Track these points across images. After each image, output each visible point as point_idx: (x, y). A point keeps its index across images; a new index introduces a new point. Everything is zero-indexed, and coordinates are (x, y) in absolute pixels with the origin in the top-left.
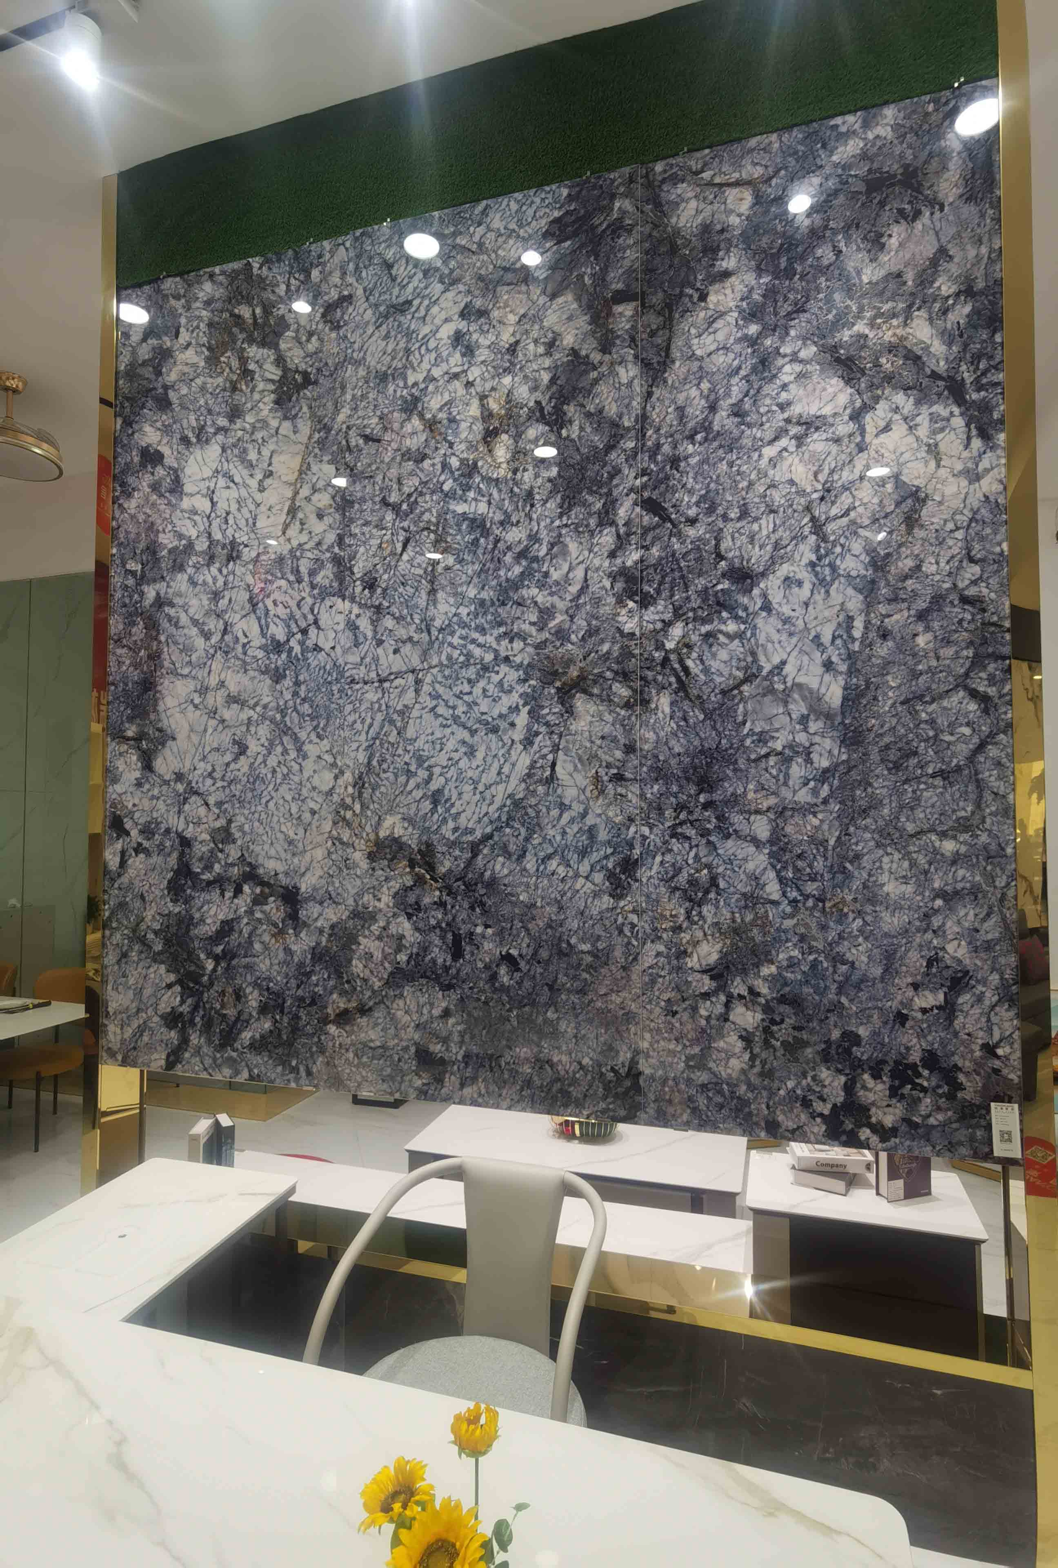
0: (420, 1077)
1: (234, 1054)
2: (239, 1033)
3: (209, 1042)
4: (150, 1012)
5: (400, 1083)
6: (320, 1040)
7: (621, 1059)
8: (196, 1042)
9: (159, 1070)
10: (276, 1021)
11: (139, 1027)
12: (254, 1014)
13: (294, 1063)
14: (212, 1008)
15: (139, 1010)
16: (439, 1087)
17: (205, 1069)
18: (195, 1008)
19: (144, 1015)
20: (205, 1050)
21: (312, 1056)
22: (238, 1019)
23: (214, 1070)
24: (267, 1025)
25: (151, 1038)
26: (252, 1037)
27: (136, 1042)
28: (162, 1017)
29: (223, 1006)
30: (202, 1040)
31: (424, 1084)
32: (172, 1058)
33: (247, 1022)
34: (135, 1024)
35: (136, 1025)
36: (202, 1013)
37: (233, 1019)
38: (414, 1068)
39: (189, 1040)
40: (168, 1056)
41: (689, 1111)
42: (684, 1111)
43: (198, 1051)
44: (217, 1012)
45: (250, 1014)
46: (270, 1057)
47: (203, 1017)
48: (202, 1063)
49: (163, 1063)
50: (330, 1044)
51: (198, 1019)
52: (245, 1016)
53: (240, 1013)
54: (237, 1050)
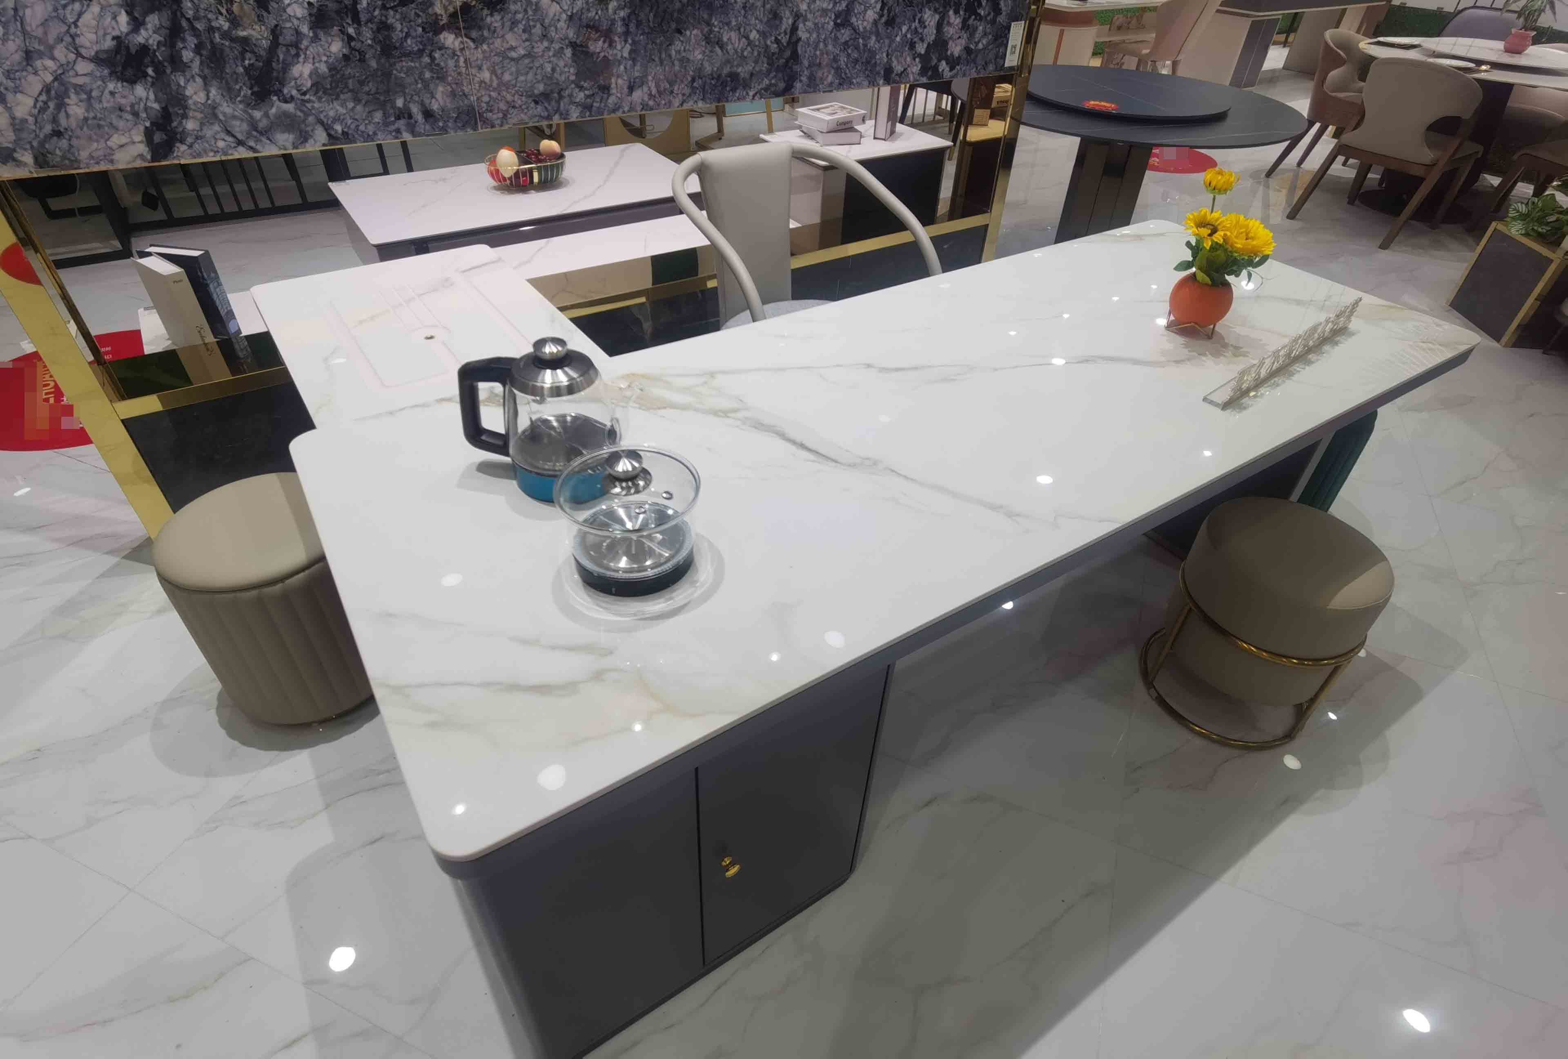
0: (581, 88)
1: (290, 107)
2: (286, 68)
3: (230, 93)
4: (61, 53)
5: (558, 102)
6: (433, 59)
7: (783, 27)
8: (201, 97)
9: (139, 164)
10: (350, 38)
11: (47, 89)
12: (305, 29)
13: (400, 103)
14: (211, 29)
15: (29, 56)
16: (605, 96)
17: (240, 143)
18: (174, 33)
19: (49, 63)
20: (226, 108)
21: (426, 86)
22: (275, 43)
23: (257, 141)
24: (337, 47)
25: (89, 107)
26: (314, 73)
27: (55, 120)
28: (98, 60)
29: (235, 22)
30: (213, 92)
31: (587, 97)
32: (158, 137)
33: (296, 45)
34: (34, 84)
35: (38, 87)
36: (192, 41)
37: (265, 43)
38: (573, 78)
39: (185, 98)
40: (148, 134)
41: (833, 72)
42: (829, 72)
43: (211, 113)
44: (225, 35)
45: (298, 32)
46: (357, 100)
47: (198, 49)
48: (229, 133)
49: (142, 149)
50: (451, 63)
51: (187, 55)
52: (288, 37)
53: (276, 32)
54: (290, 99)
